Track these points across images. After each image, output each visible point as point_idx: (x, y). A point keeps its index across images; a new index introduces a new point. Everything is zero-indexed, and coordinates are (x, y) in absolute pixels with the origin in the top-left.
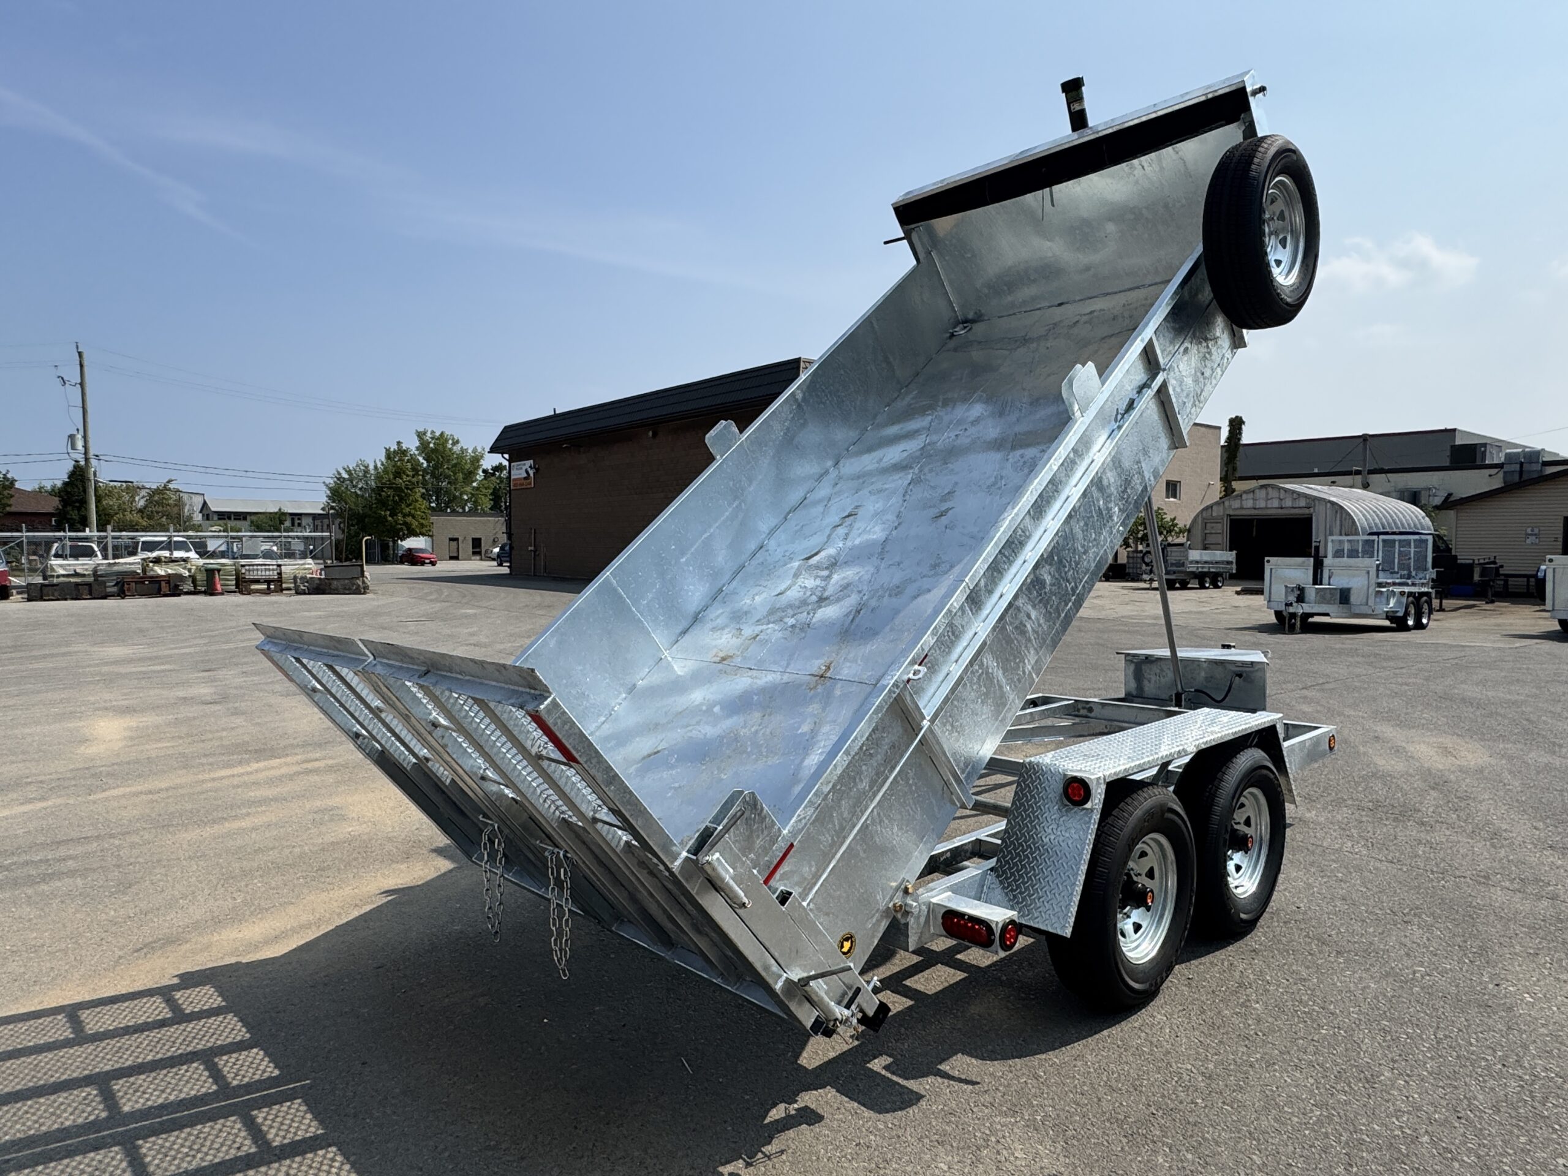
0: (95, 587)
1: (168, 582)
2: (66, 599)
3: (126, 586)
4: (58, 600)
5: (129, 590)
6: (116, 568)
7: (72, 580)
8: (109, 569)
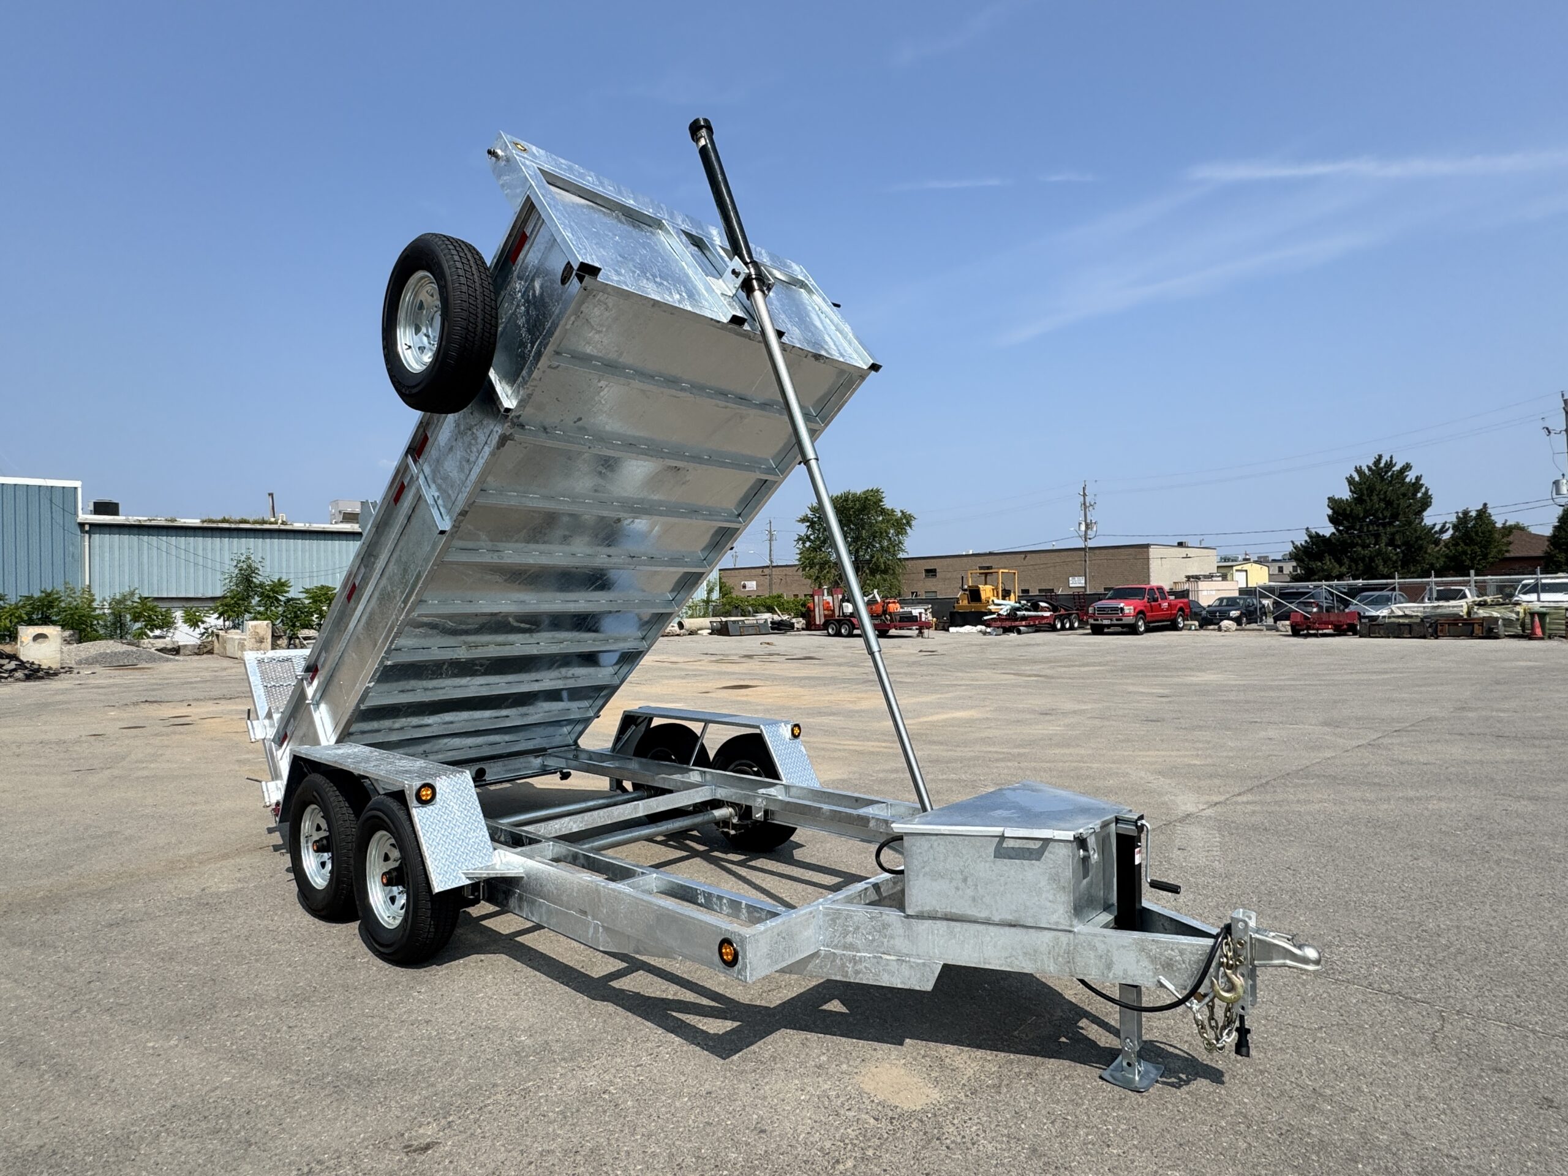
0: (1415, 627)
1: (1481, 625)
2: (1389, 637)
3: (1439, 627)
4: (1382, 637)
5: (1441, 631)
6: (1439, 611)
7: (1401, 621)
8: (1433, 611)
